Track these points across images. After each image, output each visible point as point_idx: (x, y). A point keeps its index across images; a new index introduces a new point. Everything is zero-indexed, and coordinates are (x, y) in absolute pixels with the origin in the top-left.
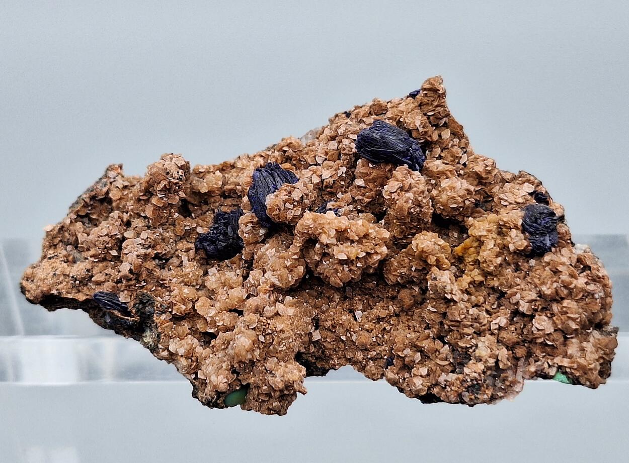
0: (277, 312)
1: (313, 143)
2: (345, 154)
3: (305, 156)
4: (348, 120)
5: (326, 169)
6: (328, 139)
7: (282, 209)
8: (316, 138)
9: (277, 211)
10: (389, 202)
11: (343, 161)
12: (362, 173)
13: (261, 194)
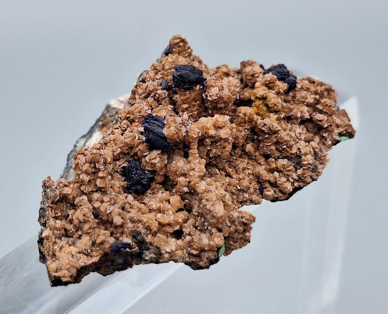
1: (136, 107)
2: (163, 99)
3: (140, 114)
4: (147, 83)
5: (161, 111)
6: (143, 99)
7: (178, 132)
8: (133, 104)
9: (176, 134)
10: (217, 100)
11: (165, 102)
12: (185, 100)
13: (158, 132)
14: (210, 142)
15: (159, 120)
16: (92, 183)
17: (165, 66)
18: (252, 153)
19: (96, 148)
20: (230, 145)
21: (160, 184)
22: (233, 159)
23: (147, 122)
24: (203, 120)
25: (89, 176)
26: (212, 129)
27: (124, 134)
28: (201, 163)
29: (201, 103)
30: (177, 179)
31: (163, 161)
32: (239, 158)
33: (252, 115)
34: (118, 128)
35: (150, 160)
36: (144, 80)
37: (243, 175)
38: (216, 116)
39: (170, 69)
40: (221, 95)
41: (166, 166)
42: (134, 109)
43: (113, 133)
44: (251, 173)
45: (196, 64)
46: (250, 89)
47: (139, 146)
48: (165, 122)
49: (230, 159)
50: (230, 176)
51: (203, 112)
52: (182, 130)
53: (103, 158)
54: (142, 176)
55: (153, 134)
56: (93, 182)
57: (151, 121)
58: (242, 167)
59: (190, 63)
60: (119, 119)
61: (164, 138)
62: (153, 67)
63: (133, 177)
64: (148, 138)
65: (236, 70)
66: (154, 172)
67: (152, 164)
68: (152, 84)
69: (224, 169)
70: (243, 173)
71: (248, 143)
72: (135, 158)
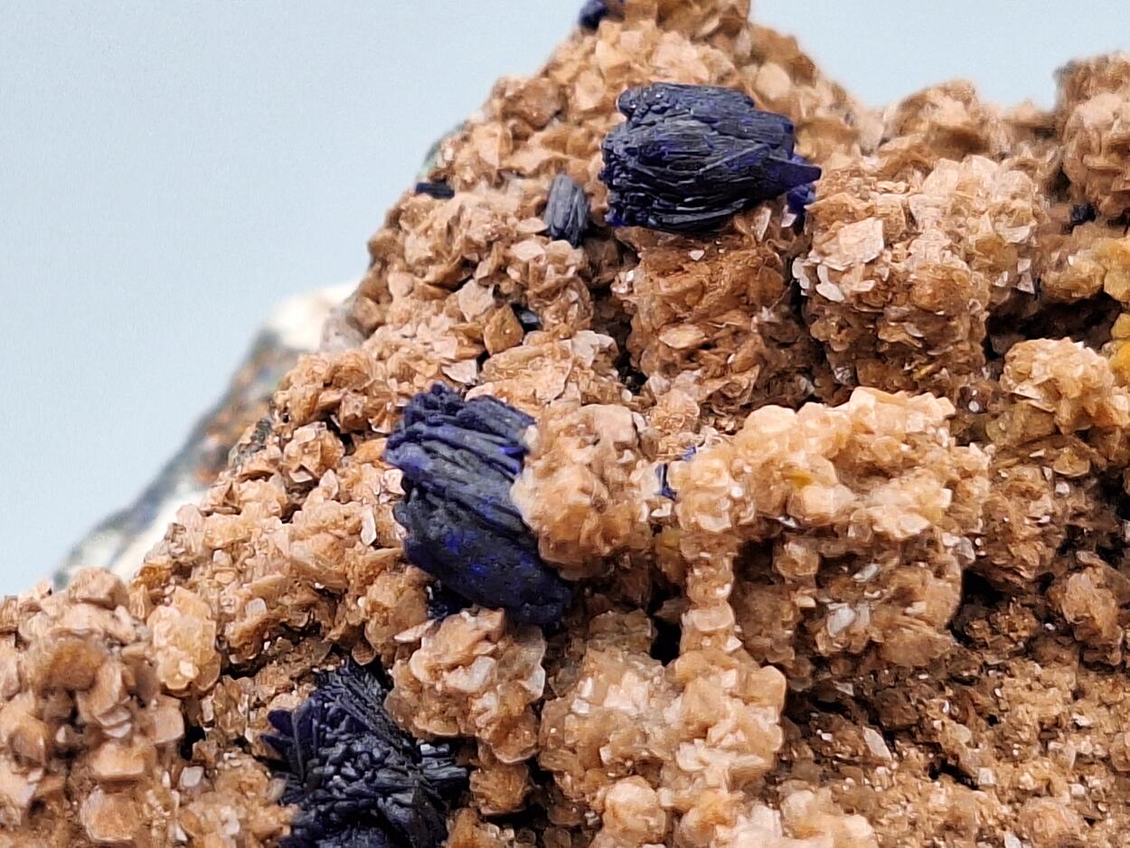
1: (387, 345)
2: (553, 293)
3: (405, 387)
4: (460, 197)
5: (529, 371)
6: (433, 297)
7: (605, 495)
8: (373, 329)
9: (592, 513)
10: (874, 302)
11: (563, 313)
12: (679, 298)
13: (485, 502)
14: (816, 559)
15: (492, 423)
16: (52, 816)
17: (574, 91)
18: (1100, 631)
19: (87, 601)
20: (941, 583)
21: (501, 820)
22: (985, 664)
23: (414, 438)
24: (772, 420)
25: (36, 775)
26: (825, 483)
27: (299, 508)
28: (756, 694)
29: (786, 317)
30: (599, 794)
31: (519, 676)
32: (1018, 659)
33: (1098, 391)
34: (266, 475)
35: (435, 671)
36: (444, 180)
37: (1047, 766)
38: (863, 397)
39: (602, 110)
40: (900, 267)
41: (536, 707)
42: (375, 355)
43: (231, 504)
44: (1101, 753)
45: (773, 81)
46: (1107, 231)
47: (371, 583)
48: (530, 437)
49: (963, 664)
50: (961, 776)
51: (800, 372)
52: (631, 485)
53: (125, 661)
54: (384, 776)
55: (450, 513)
56: (57, 810)
57: (439, 431)
58: (1035, 716)
59: (729, 74)
60: (277, 422)
61: (519, 536)
62: (498, 104)
63: (330, 777)
64: (417, 537)
65: (1027, 115)
66: (461, 747)
67: (449, 696)
68: (486, 206)
69: (921, 731)
70: (1045, 752)
71: (1080, 568)
72: (356, 659)
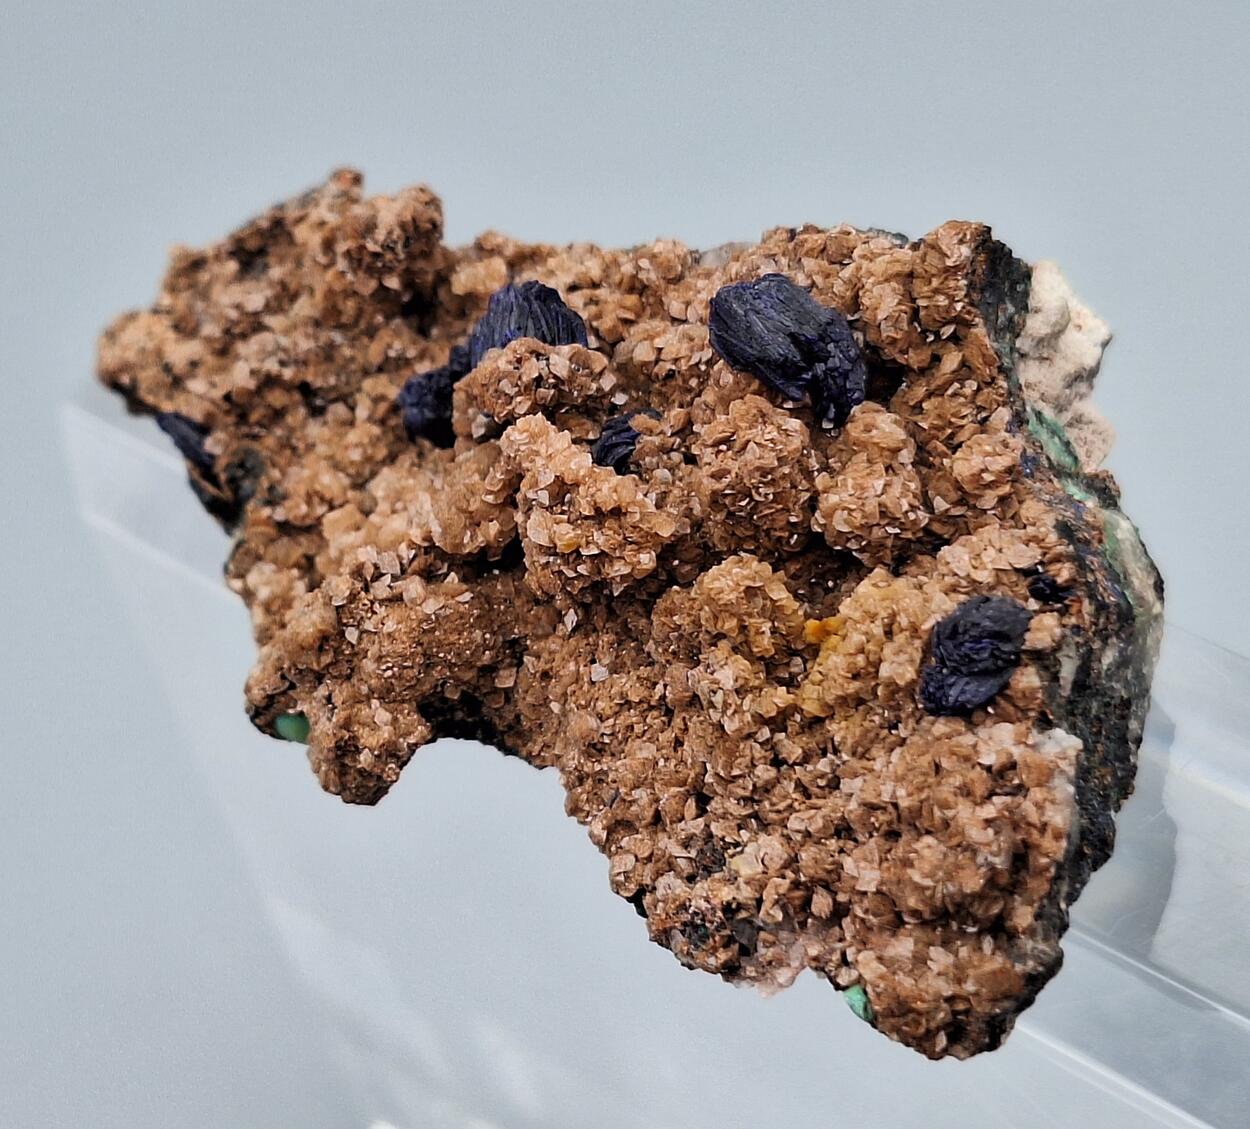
0: (401, 594)
